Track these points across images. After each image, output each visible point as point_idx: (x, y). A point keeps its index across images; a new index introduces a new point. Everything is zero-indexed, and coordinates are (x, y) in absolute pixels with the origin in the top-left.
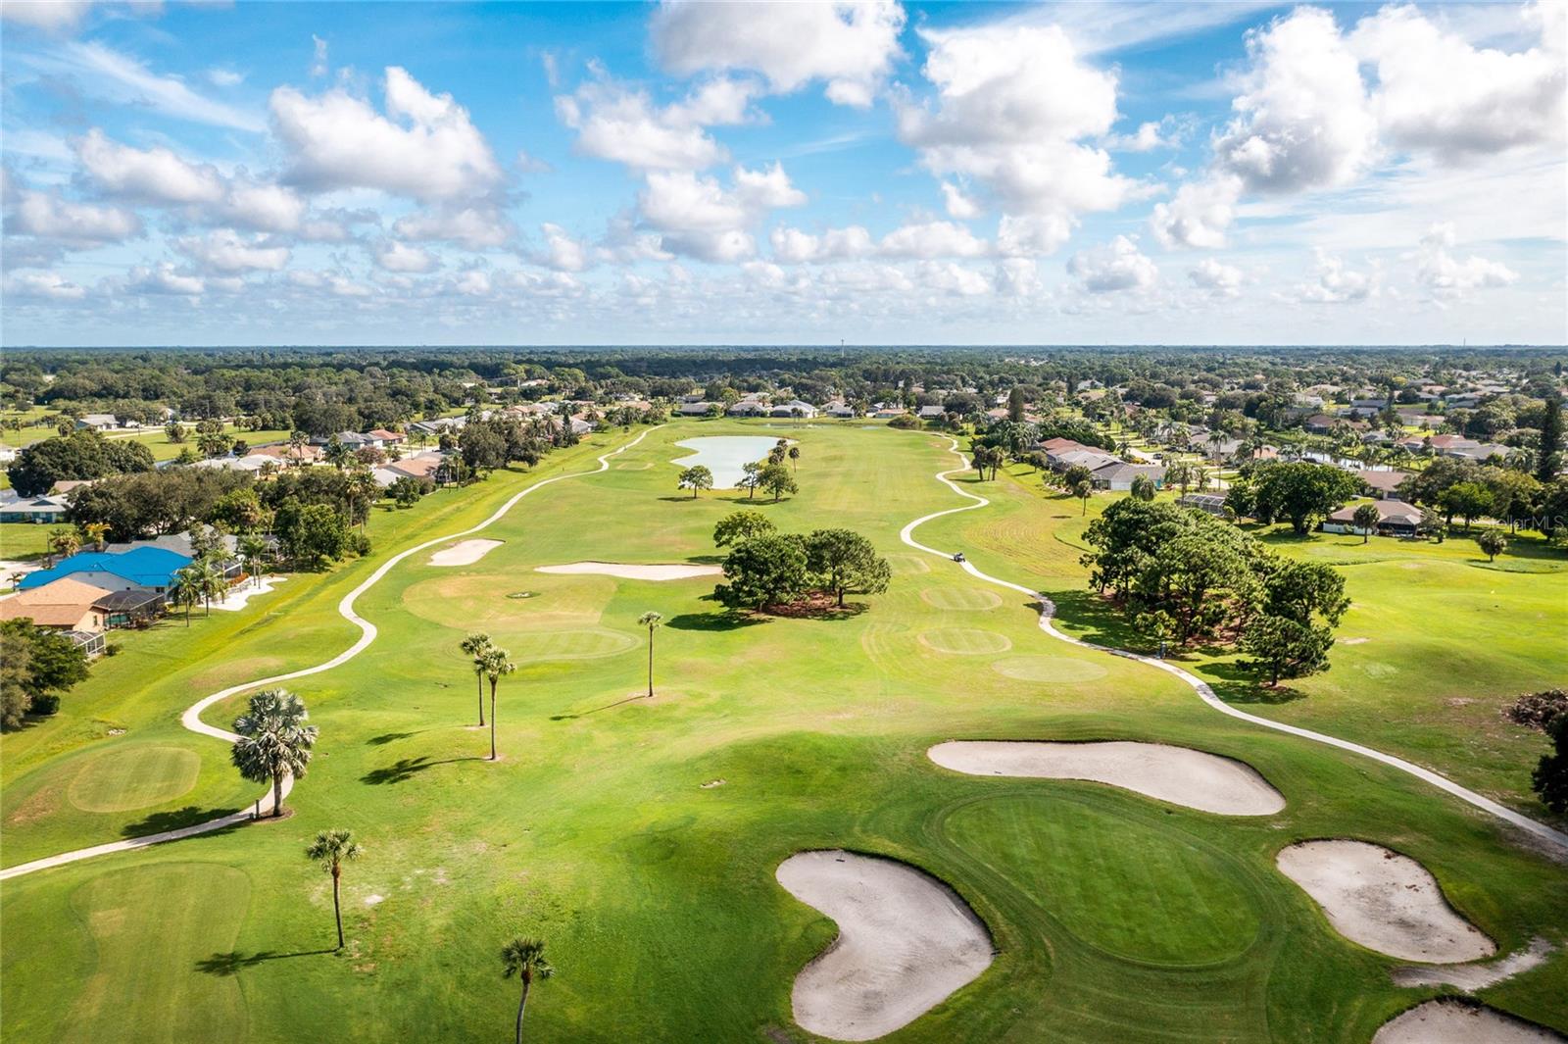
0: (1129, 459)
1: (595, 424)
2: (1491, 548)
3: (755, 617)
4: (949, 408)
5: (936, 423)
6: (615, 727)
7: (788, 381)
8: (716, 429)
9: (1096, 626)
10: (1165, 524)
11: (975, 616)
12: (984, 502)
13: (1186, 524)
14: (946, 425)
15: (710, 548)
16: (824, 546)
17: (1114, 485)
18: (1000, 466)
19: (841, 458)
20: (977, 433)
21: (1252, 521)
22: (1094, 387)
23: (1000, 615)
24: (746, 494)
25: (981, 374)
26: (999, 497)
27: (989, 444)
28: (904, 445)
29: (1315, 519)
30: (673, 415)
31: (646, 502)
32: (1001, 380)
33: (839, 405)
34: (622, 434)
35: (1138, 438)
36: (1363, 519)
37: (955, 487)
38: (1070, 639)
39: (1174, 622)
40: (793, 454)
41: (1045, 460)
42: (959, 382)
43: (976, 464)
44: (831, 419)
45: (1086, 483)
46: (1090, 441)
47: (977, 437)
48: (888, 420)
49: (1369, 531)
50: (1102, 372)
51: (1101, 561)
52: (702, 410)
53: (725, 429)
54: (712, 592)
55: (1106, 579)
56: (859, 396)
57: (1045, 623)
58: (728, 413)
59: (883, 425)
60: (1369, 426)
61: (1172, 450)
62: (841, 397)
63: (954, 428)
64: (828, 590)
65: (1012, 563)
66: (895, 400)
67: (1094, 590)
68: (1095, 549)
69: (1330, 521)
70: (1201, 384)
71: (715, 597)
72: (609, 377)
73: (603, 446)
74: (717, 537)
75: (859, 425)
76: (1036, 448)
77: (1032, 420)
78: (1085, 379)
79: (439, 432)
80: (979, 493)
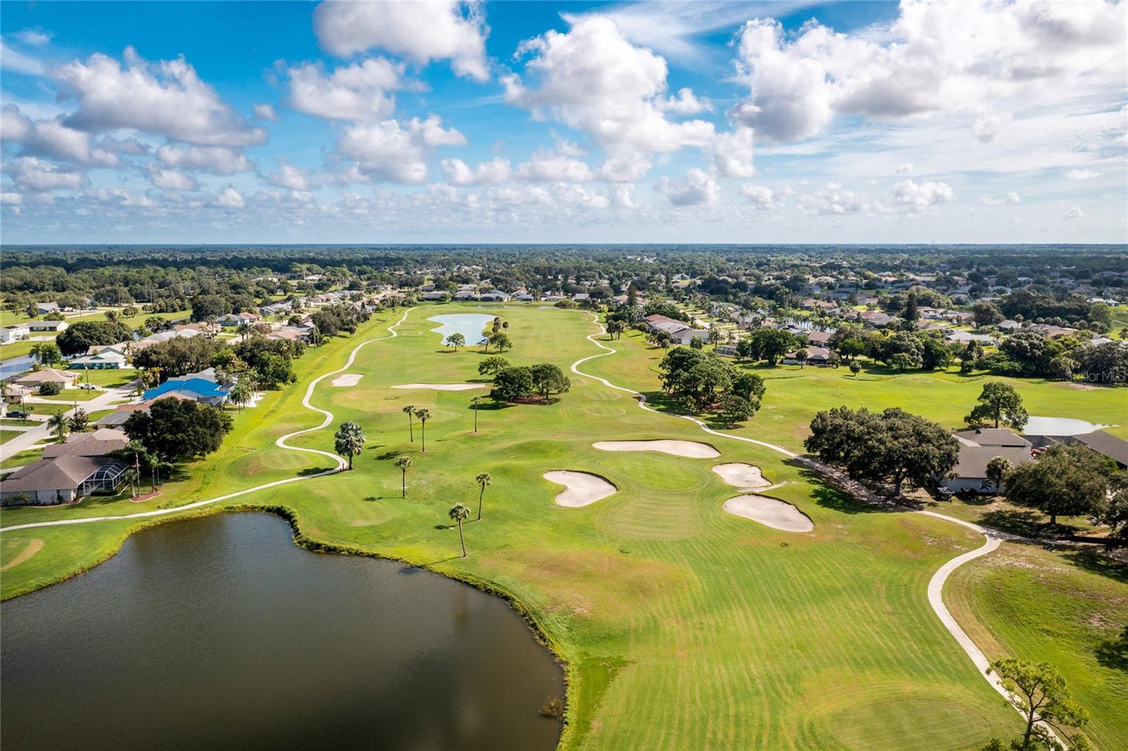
0: (694, 327)
1: (375, 307)
2: (855, 370)
3: (509, 404)
4: (592, 295)
5: (584, 305)
6: (465, 443)
7: (486, 276)
8: (450, 310)
9: (664, 405)
10: (694, 359)
11: (609, 402)
12: (614, 351)
13: (704, 359)
14: (591, 306)
15: (477, 376)
16: (539, 371)
17: (683, 341)
18: (622, 332)
19: (531, 328)
20: (609, 311)
21: (750, 359)
22: (683, 278)
23: (622, 401)
24: (483, 349)
25: (612, 270)
26: (621, 349)
27: (616, 318)
28: (565, 319)
29: (779, 358)
30: (419, 300)
31: (430, 354)
32: (624, 275)
33: (523, 292)
34: (391, 313)
35: (703, 313)
36: (801, 357)
37: (597, 343)
38: (652, 410)
39: (695, 400)
40: (505, 325)
41: (647, 327)
42: (597, 277)
43: (609, 331)
44: (519, 302)
45: (667, 341)
46: (675, 316)
47: (610, 314)
48: (555, 303)
49: (805, 363)
50: (689, 269)
51: (667, 377)
52: (438, 297)
53: (455, 310)
54: (489, 394)
55: (669, 385)
56: (535, 286)
57: (641, 405)
58: (454, 299)
59: (551, 306)
60: (836, 305)
61: (721, 321)
62: (524, 288)
63: (595, 308)
64: (541, 393)
65: (627, 380)
66: (558, 290)
67: (664, 391)
68: (665, 372)
69: (786, 358)
70: (749, 277)
71: (490, 396)
72: (365, 273)
73: (384, 321)
74: (480, 370)
75: (536, 306)
76: (643, 321)
77: (642, 303)
78: (678, 272)
79: (278, 313)
80: (610, 346)
